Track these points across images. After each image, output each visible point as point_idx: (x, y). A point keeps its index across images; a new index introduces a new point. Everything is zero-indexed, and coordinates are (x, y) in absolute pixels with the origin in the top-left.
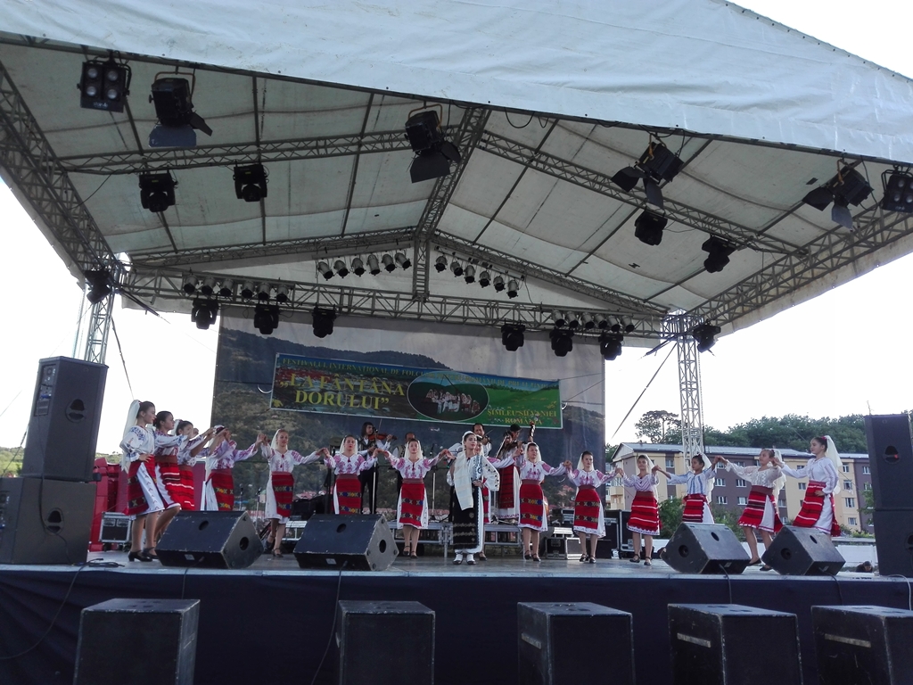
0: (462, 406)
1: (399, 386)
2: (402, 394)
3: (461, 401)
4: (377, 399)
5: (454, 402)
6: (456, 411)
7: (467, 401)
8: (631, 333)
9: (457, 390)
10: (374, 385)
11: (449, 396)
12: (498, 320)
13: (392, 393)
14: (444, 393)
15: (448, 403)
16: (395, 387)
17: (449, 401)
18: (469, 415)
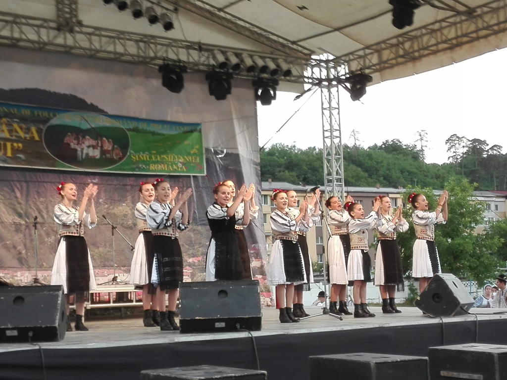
0: (103, 152)
1: (33, 129)
2: (37, 138)
3: (102, 147)
4: (9, 145)
5: (94, 147)
6: (98, 157)
7: (108, 146)
8: (288, 78)
9: (97, 134)
10: (4, 128)
11: (89, 141)
12: (156, 58)
13: (25, 138)
14: (84, 137)
15: (87, 149)
16: (28, 130)
17: (89, 147)
18: (111, 162)
